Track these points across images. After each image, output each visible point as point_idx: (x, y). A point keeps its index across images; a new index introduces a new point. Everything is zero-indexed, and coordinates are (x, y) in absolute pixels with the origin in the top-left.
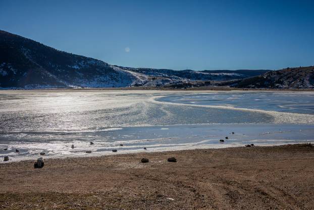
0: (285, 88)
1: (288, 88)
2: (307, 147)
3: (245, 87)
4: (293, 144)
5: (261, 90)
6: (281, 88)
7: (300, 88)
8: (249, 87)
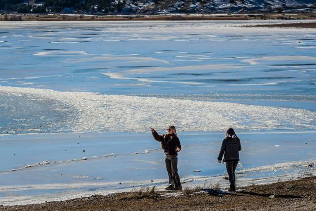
0: (145, 11)
1: (154, 12)
2: (144, 200)
3: (11, 10)
4: (105, 193)
5: (64, 19)
6: (130, 11)
7: (194, 11)
8: (25, 11)
